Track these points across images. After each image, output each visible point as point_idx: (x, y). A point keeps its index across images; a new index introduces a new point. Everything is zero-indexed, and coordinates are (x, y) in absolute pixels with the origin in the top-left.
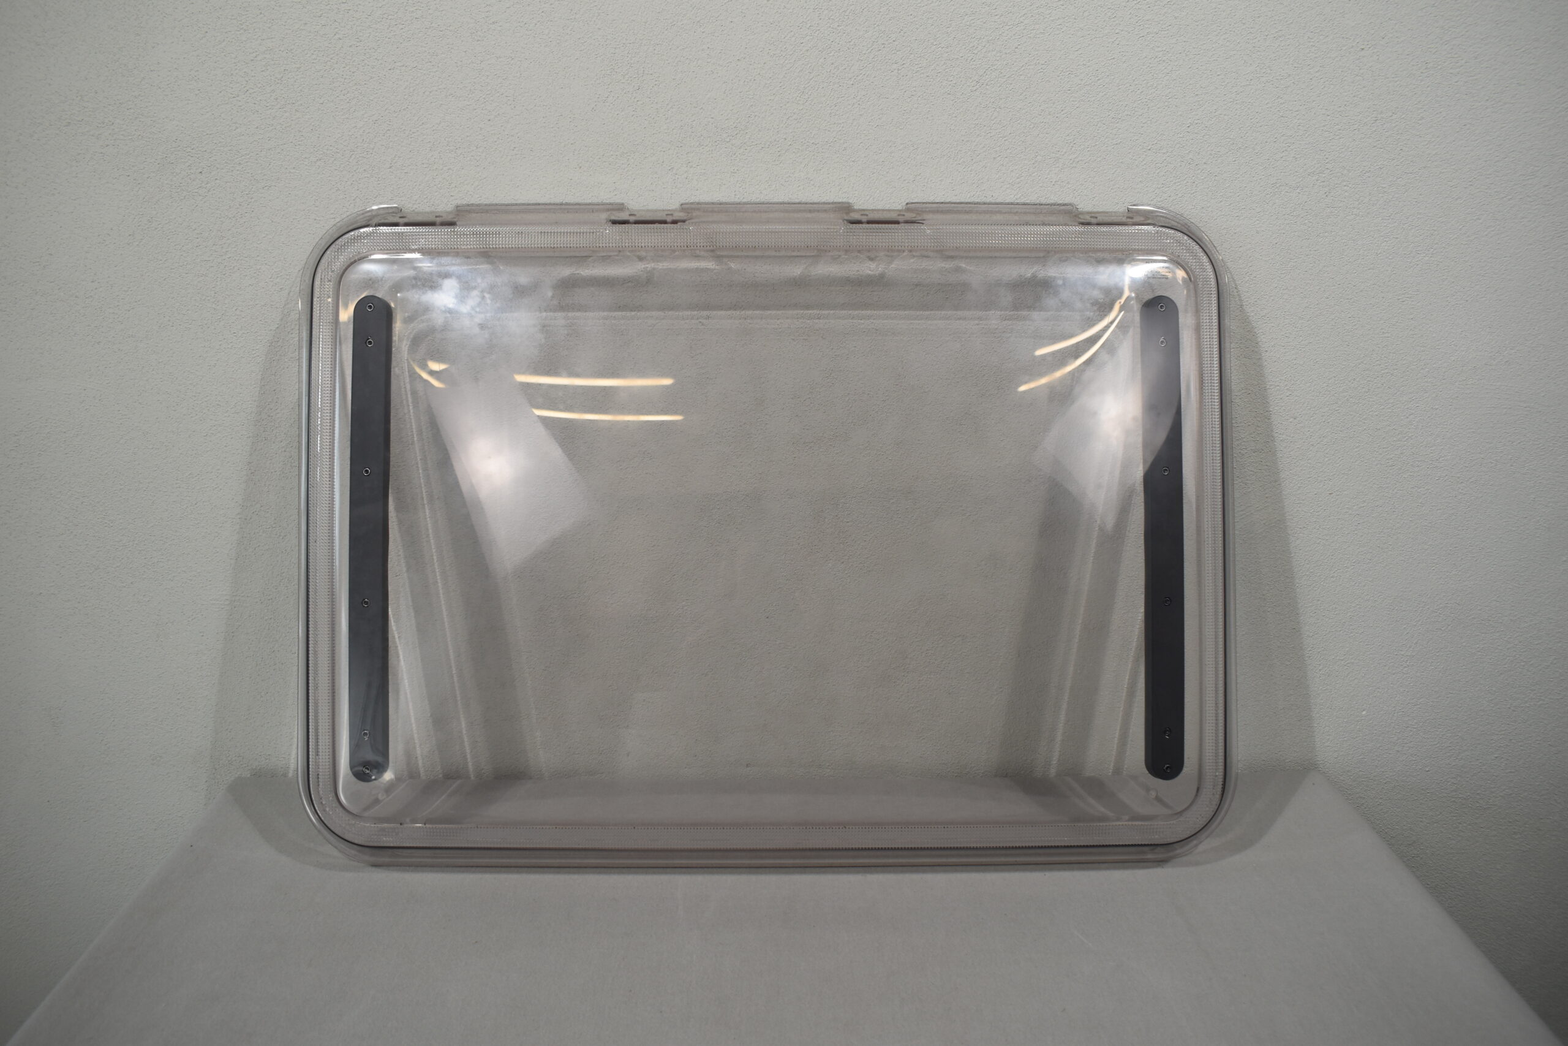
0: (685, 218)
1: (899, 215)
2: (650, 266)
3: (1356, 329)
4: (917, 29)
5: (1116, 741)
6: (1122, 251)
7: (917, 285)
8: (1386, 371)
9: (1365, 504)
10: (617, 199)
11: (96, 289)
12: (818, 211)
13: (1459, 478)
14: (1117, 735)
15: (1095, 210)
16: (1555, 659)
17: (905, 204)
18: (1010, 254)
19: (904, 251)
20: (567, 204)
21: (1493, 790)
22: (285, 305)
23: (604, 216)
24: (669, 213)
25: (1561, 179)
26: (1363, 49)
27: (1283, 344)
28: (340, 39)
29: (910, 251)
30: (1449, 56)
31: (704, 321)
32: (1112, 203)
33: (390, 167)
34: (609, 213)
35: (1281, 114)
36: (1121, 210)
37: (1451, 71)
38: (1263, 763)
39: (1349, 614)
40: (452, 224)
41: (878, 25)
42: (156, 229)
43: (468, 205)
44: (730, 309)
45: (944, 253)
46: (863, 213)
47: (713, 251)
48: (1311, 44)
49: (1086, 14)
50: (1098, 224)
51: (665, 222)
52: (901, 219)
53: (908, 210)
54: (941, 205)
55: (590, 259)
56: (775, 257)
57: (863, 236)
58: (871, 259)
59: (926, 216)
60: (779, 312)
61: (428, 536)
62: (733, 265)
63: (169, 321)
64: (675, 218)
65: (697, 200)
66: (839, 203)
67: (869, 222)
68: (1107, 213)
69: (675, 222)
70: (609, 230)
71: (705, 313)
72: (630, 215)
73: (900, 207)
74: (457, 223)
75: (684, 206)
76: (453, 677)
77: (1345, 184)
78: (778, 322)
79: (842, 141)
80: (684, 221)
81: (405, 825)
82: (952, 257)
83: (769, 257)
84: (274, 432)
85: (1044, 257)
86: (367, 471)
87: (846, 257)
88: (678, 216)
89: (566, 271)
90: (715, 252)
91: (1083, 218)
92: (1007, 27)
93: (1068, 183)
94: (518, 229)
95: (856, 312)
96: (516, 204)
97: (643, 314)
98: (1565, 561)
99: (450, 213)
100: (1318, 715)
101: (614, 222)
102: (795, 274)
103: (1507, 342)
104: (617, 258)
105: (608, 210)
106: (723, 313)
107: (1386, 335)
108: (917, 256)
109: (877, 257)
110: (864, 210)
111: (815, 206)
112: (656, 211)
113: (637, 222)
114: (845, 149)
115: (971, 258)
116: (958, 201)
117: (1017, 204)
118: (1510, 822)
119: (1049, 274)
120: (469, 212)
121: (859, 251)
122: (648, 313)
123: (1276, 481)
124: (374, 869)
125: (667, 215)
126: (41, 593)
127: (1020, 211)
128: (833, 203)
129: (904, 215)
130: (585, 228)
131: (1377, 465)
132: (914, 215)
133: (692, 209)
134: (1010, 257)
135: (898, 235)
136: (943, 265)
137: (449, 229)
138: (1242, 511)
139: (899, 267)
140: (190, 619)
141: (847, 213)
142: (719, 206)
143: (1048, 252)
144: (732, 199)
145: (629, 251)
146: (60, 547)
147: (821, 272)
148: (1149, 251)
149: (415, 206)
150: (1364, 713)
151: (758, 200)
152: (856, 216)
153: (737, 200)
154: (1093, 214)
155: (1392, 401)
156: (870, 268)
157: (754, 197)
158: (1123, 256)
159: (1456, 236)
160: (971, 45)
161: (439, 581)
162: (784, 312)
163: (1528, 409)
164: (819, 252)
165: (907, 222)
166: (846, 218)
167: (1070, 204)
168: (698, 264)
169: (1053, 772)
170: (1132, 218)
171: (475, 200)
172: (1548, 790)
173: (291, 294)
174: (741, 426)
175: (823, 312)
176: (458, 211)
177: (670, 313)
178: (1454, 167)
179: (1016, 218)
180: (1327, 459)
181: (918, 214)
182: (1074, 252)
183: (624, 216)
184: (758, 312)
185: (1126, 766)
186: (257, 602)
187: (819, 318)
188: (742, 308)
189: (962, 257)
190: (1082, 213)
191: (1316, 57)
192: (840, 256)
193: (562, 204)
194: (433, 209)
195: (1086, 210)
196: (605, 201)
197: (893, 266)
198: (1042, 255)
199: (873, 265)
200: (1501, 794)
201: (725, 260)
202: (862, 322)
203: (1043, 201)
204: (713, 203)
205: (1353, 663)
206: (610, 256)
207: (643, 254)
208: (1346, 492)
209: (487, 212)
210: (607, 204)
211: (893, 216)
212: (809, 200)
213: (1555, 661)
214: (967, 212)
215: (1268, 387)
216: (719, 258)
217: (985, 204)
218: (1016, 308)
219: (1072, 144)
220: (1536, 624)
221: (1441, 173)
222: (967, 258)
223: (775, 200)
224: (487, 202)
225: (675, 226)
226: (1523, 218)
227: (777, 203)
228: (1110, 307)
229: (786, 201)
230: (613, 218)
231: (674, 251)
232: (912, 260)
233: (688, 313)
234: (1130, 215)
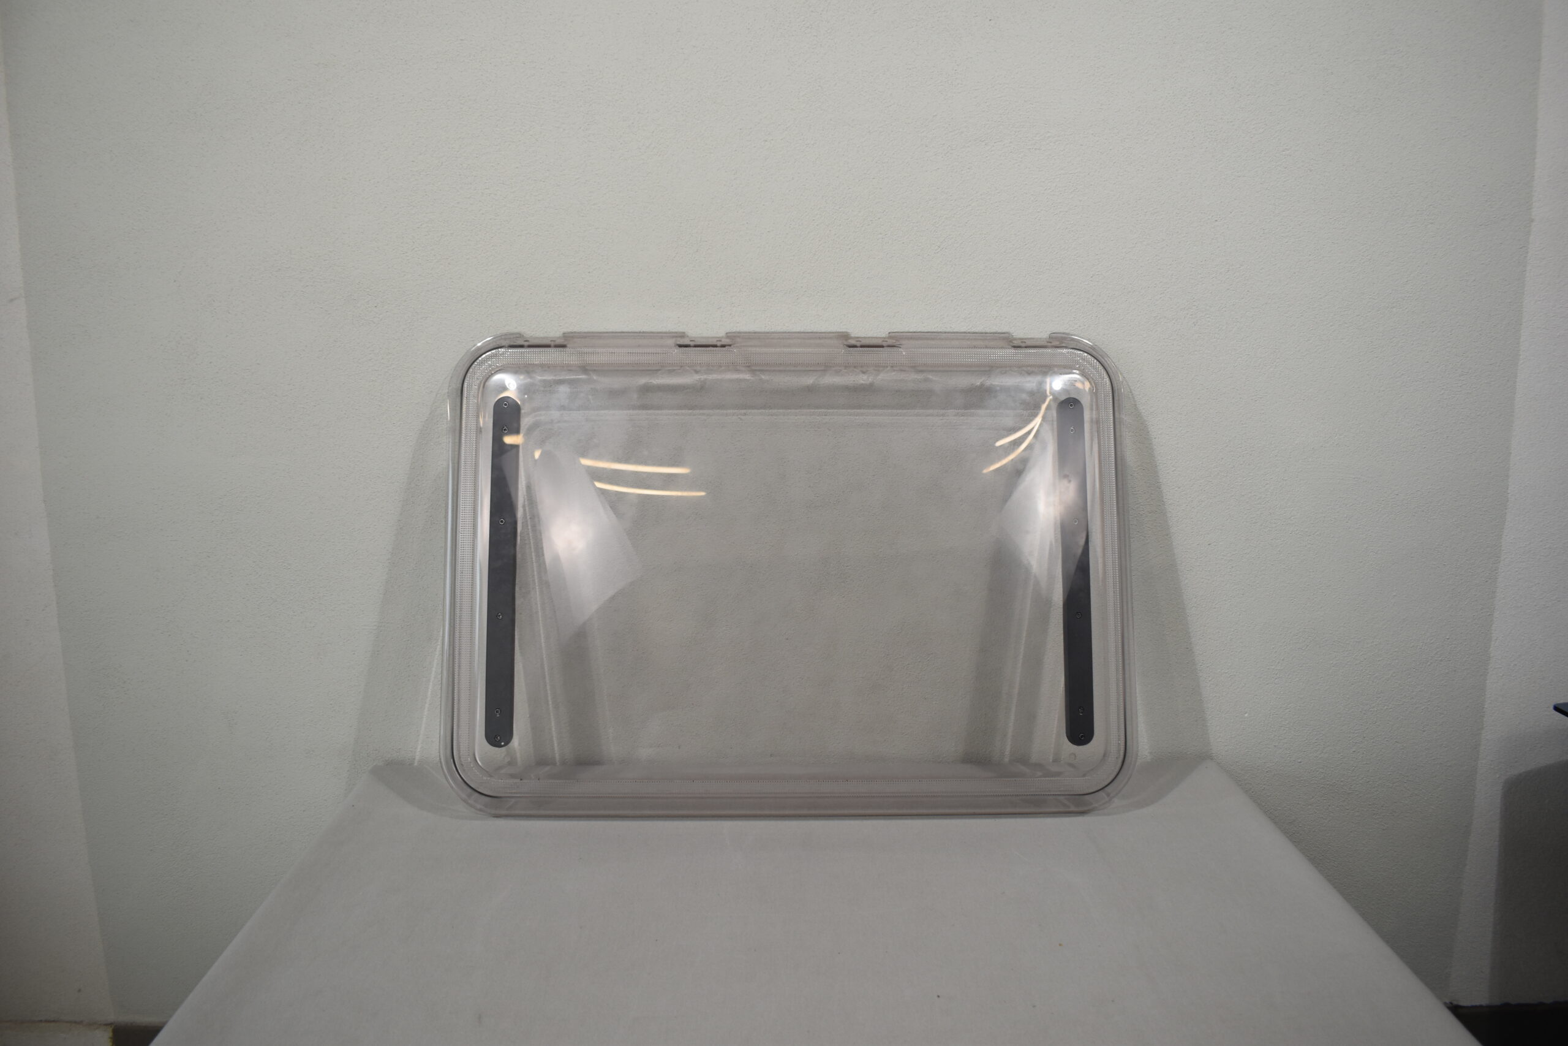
0: (730, 343)
1: (883, 341)
2: (703, 377)
3: (1222, 421)
4: (896, 210)
5: (1054, 736)
6: (1045, 366)
7: (897, 391)
8: (1246, 452)
9: (1237, 552)
10: (680, 329)
11: (291, 390)
12: (825, 338)
13: (1307, 532)
14: (1055, 732)
15: (1026, 337)
16: (1394, 673)
17: (887, 333)
18: (965, 369)
19: (887, 367)
20: (644, 332)
21: (1354, 778)
22: (434, 403)
23: (671, 342)
24: (718, 339)
25: (1369, 310)
26: (1216, 221)
27: (1167, 433)
28: (483, 214)
29: (892, 367)
30: (1280, 224)
31: (742, 417)
32: (1039, 331)
33: (516, 305)
34: (674, 339)
35: (1159, 267)
36: (1044, 337)
37: (1282, 235)
38: (1169, 754)
39: (1229, 637)
40: (564, 346)
41: (868, 208)
42: (340, 346)
43: (572, 333)
44: (761, 408)
45: (916, 368)
46: (858, 339)
47: (749, 367)
48: (1178, 217)
49: (1016, 199)
50: (1026, 347)
51: (715, 346)
52: (884, 344)
53: (890, 337)
54: (914, 334)
55: (660, 372)
56: (794, 371)
57: (857, 356)
58: (864, 373)
59: (903, 342)
60: (797, 411)
61: (533, 576)
62: (763, 377)
63: (345, 414)
64: (723, 343)
65: (738, 330)
66: (840, 332)
67: (862, 346)
68: (1033, 339)
69: (723, 346)
70: (677, 350)
71: (743, 411)
72: (691, 341)
73: (884, 336)
74: (568, 346)
75: (728, 335)
76: (546, 686)
77: (1208, 316)
78: (796, 418)
79: (842, 289)
80: (730, 345)
81: (524, 781)
82: (922, 371)
83: (790, 371)
84: (420, 497)
85: (989, 370)
86: (502, 521)
87: (846, 371)
88: (725, 341)
89: (643, 381)
90: (751, 368)
91: (1016, 343)
92: (960, 209)
93: (1006, 318)
94: (611, 350)
95: (853, 411)
96: (607, 333)
97: (697, 411)
98: (1395, 596)
99: (559, 338)
100: (1210, 717)
101: (680, 346)
102: (808, 383)
103: (1336, 430)
104: (679, 371)
105: (673, 337)
106: (756, 411)
107: (1244, 426)
108: (897, 370)
109: (867, 371)
110: (858, 338)
111: (823, 334)
112: (708, 338)
113: (696, 346)
114: (845, 294)
115: (936, 371)
116: (926, 331)
117: (969, 333)
118: (1370, 805)
119: (994, 383)
120: (573, 337)
121: (855, 367)
122: (701, 411)
123: (1167, 535)
124: (495, 818)
125: (717, 341)
126: (229, 621)
127: (971, 338)
128: (836, 332)
129: (887, 341)
130: (659, 350)
131: (1243, 522)
132: (894, 341)
133: (735, 337)
134: (964, 371)
135: (883, 355)
136: (916, 377)
137: (562, 349)
138: (1143, 557)
139: (884, 378)
140: (345, 641)
141: (846, 340)
142: (753, 334)
143: (992, 367)
144: (763, 330)
145: (688, 366)
146: (247, 584)
147: (827, 381)
148: (1066, 369)
149: (533, 333)
150: (1246, 715)
151: (782, 330)
152: (853, 342)
153: (767, 330)
154: (1022, 340)
155: (1252, 474)
156: (863, 379)
157: (779, 329)
158: (1048, 369)
159: (1292, 353)
160: (934, 221)
161: (539, 611)
162: (800, 410)
163: (1356, 479)
164: (826, 368)
165: (889, 346)
166: (845, 343)
167: (1007, 333)
168: (738, 376)
169: (1007, 760)
170: (1051, 343)
171: (576, 329)
172: (1398, 778)
173: (438, 396)
174: (768, 494)
175: (829, 411)
176: (564, 337)
177: (718, 411)
178: (1288, 303)
179: (969, 342)
180: (1204, 518)
181: (896, 340)
182: (1010, 367)
183: (686, 341)
184: (781, 411)
185: (1063, 757)
186: (398, 627)
187: (826, 415)
188: (770, 408)
189: (930, 371)
190: (1015, 339)
191: (1182, 227)
192: (841, 370)
193: (640, 332)
194: (546, 335)
195: (1018, 337)
196: (671, 331)
197: (879, 377)
198: (987, 369)
199: (865, 377)
200: (1360, 782)
201: (758, 373)
202: (857, 417)
203: (988, 330)
204: (749, 333)
205: (1235, 675)
206: (674, 370)
207: (698, 368)
208: (1221, 543)
209: (585, 337)
210: (673, 333)
211: (879, 342)
212: (819, 330)
213: (1394, 675)
214: (933, 339)
215: (1158, 464)
216: (753, 372)
217: (945, 333)
218: (966, 407)
219: (1007, 290)
220: (1376, 645)
221: (1278, 307)
222: (933, 371)
223: (794, 330)
224: (586, 330)
225: (724, 349)
226: (1342, 339)
227: (796, 333)
228: (1037, 407)
229: (802, 331)
230: (678, 343)
231: (721, 366)
232: (894, 373)
233: (731, 411)
234: (1051, 340)
